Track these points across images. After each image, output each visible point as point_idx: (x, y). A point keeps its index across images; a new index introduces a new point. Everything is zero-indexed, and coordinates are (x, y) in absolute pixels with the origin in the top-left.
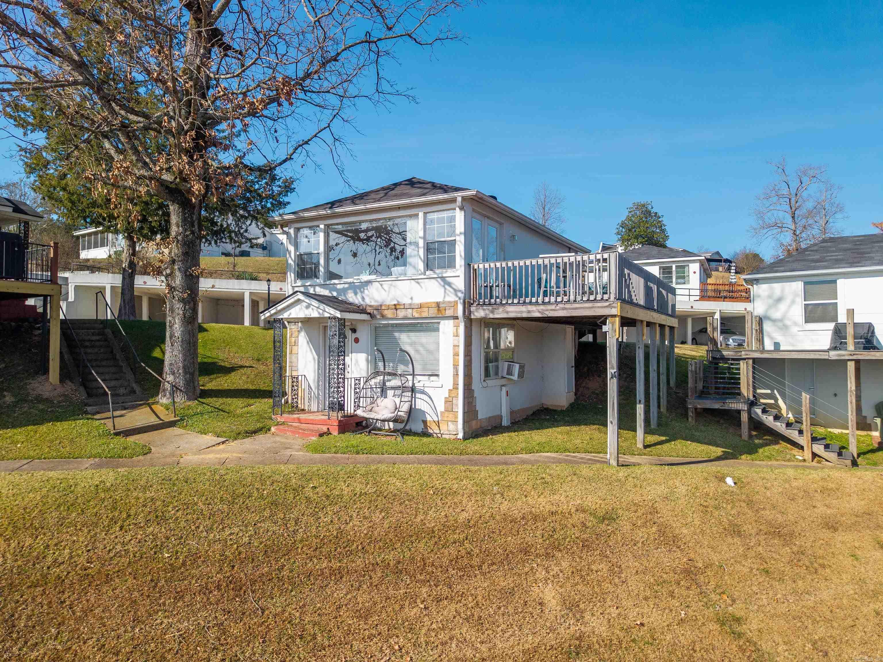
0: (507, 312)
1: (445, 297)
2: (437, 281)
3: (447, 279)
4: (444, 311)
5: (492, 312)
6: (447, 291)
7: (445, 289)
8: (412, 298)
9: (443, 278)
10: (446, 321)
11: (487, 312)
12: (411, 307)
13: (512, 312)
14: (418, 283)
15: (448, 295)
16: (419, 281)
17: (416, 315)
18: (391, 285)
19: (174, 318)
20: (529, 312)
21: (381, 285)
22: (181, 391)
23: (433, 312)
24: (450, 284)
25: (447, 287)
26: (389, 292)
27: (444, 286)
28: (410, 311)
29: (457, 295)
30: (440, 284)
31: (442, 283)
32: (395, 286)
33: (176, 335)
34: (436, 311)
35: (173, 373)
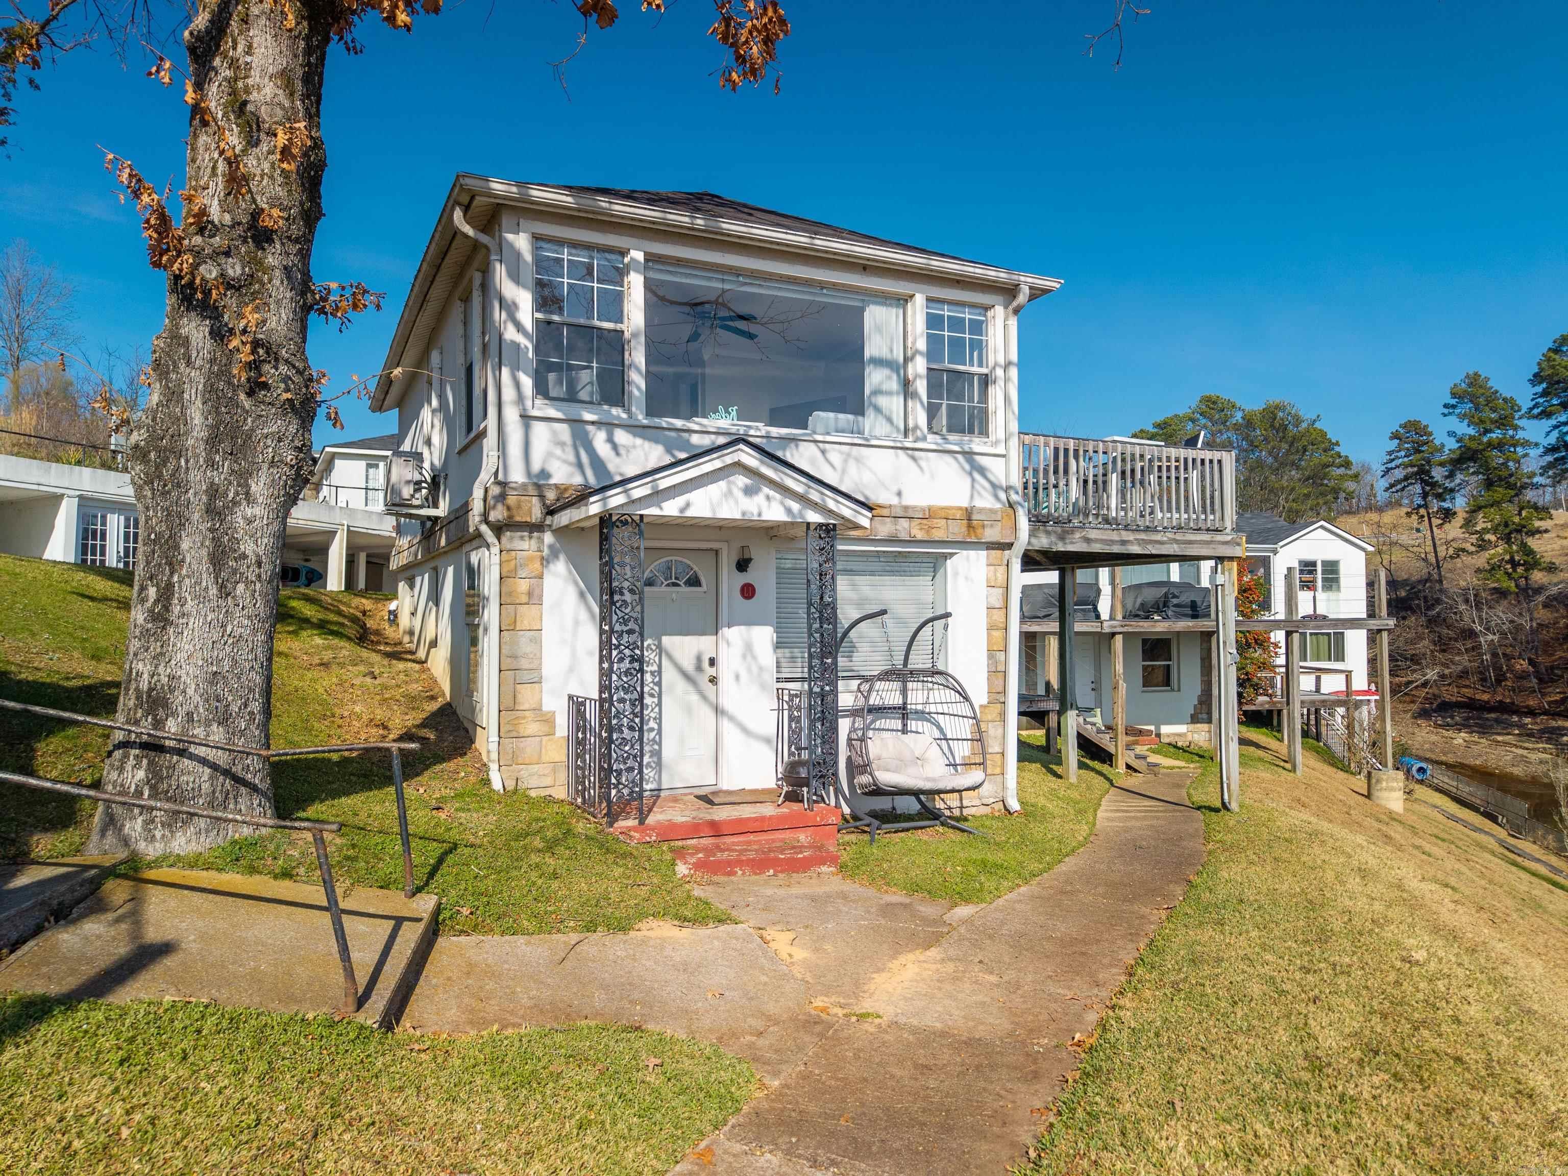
0: (1088, 540)
1: (972, 497)
2: (956, 459)
3: (977, 458)
4: (979, 531)
5: (1062, 538)
6: (977, 486)
7: (973, 480)
8: (899, 494)
9: (969, 455)
10: (972, 553)
11: (1053, 538)
12: (907, 514)
13: (1097, 541)
14: (914, 459)
15: (979, 493)
16: (917, 454)
17: (920, 535)
18: (849, 455)
19: (243, 477)
20: (1124, 543)
21: (823, 452)
22: (254, 788)
23: (957, 530)
24: (982, 471)
25: (977, 476)
26: (844, 471)
27: (971, 474)
28: (904, 523)
29: (997, 497)
30: (963, 468)
31: (967, 467)
32: (858, 460)
33: (248, 547)
34: (964, 529)
35: (224, 720)
